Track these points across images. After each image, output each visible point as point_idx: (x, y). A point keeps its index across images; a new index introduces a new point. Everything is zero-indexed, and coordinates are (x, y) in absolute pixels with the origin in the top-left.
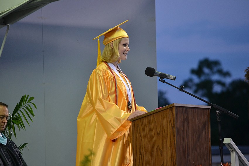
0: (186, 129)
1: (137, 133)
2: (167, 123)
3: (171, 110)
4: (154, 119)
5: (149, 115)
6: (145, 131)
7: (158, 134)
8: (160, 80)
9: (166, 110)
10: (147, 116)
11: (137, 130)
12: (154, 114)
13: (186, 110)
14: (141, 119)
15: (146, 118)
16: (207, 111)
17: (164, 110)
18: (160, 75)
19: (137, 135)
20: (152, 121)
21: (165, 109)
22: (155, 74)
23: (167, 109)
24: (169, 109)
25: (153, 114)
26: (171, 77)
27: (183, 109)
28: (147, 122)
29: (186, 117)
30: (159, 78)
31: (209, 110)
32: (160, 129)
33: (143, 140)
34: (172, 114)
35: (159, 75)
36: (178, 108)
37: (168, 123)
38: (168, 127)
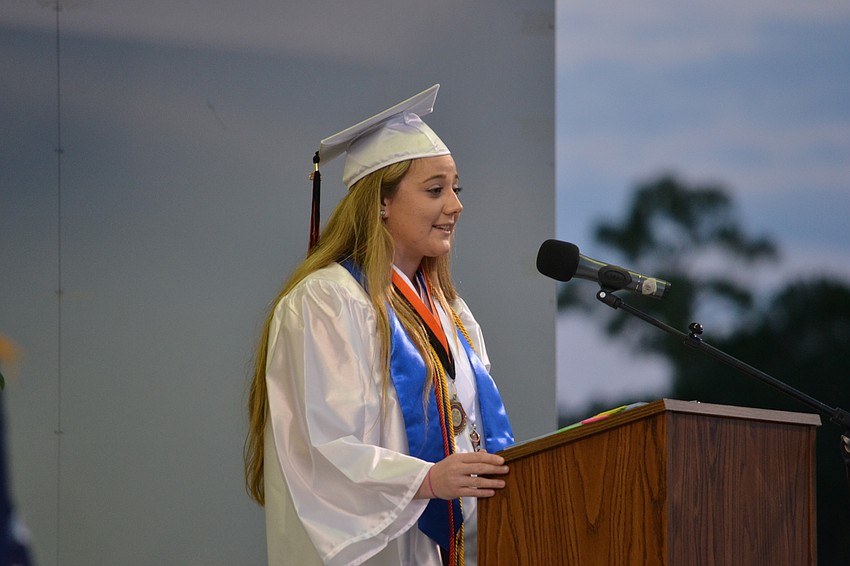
0: (710, 514)
1: (499, 523)
2: (633, 484)
3: (650, 430)
4: (577, 464)
5: (552, 448)
6: (533, 516)
7: (592, 530)
8: (603, 295)
9: (629, 427)
10: (545, 450)
11: (500, 513)
12: (577, 445)
13: (713, 432)
14: (519, 464)
15: (542, 459)
16: (804, 434)
17: (617, 427)
18: (599, 273)
19: (498, 532)
20: (565, 472)
21: (626, 425)
22: (578, 271)
23: (631, 423)
24: (639, 426)
25: (571, 442)
26: (647, 286)
27: (702, 423)
28: (542, 478)
29: (711, 462)
30: (597, 287)
31: (813, 432)
32: (602, 512)
33: (524, 553)
34: (655, 443)
35: (597, 276)
36: (682, 421)
37: (637, 483)
38: (636, 500)
